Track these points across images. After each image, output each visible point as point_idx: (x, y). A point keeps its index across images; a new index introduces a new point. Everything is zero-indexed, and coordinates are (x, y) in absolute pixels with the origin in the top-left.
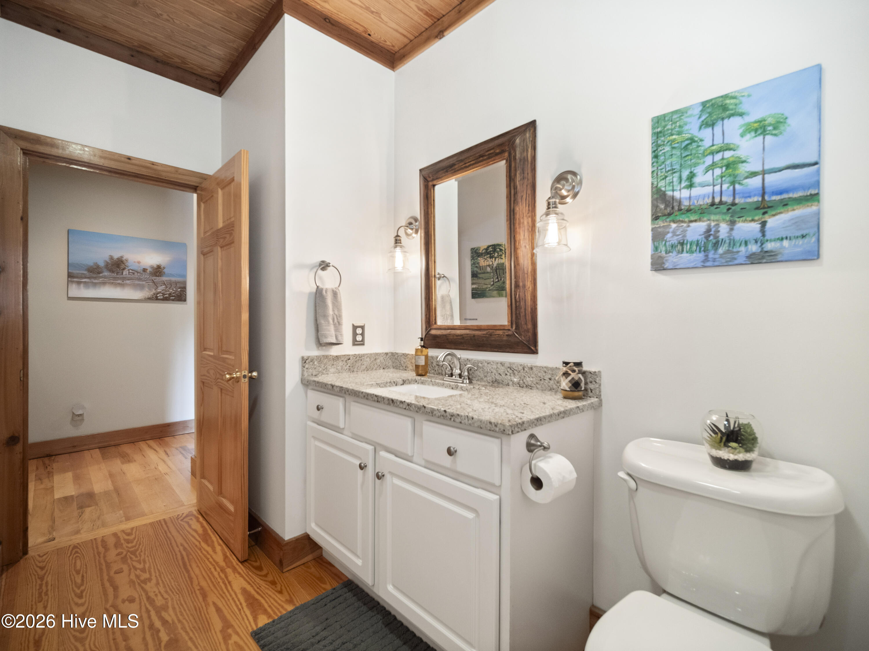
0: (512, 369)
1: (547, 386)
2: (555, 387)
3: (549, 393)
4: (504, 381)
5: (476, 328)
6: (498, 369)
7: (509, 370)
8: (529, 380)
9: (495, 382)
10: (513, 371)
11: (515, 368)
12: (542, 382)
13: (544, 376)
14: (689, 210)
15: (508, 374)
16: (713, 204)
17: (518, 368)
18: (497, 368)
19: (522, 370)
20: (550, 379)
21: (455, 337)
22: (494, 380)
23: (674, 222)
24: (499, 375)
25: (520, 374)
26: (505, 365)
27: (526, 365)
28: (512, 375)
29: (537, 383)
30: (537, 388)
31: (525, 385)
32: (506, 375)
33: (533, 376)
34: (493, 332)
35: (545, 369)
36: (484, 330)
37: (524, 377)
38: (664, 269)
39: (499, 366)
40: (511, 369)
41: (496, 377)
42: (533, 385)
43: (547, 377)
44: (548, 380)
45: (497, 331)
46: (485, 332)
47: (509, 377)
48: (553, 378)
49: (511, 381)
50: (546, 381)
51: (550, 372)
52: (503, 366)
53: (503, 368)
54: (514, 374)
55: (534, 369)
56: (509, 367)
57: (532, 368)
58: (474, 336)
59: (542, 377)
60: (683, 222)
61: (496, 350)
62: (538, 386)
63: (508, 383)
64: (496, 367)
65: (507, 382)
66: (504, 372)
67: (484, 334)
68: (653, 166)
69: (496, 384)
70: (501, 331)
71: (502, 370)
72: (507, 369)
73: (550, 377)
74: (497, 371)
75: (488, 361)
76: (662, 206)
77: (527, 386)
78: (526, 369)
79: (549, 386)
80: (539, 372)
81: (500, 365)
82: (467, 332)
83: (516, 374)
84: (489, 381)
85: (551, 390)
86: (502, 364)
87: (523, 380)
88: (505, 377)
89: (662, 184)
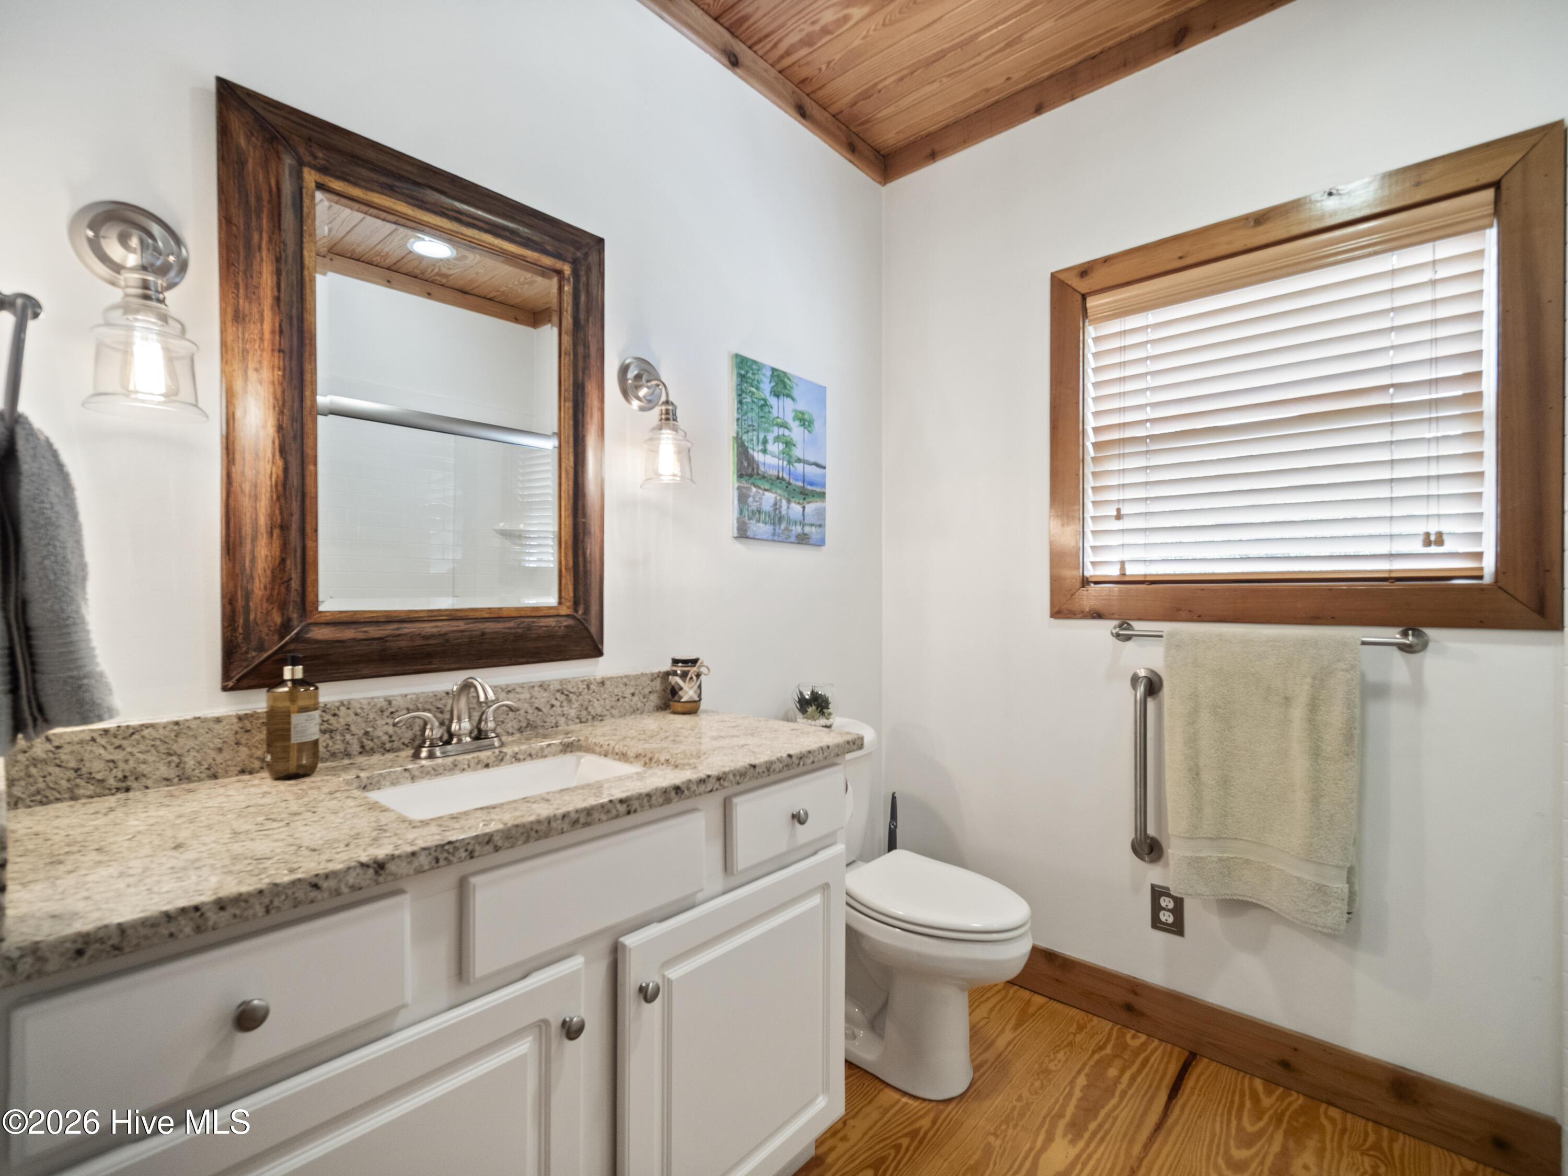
0: (564, 692)
1: (627, 707)
2: (640, 705)
3: (633, 716)
4: (548, 720)
5: (487, 616)
6: (533, 700)
7: (558, 695)
8: (597, 708)
9: (527, 727)
10: (567, 695)
11: (572, 690)
12: (619, 704)
13: (623, 692)
14: (764, 477)
15: (557, 704)
16: (778, 478)
17: (578, 688)
18: (531, 698)
19: (586, 691)
20: (633, 695)
21: (419, 642)
22: (524, 725)
23: (756, 486)
24: (536, 712)
25: (581, 698)
26: (551, 687)
27: (592, 678)
28: (565, 704)
29: (612, 707)
30: (612, 716)
31: (590, 717)
32: (552, 706)
33: (605, 696)
34: (533, 622)
35: (625, 680)
36: (511, 618)
37: (590, 701)
38: (747, 538)
39: (535, 693)
40: (562, 693)
41: (529, 717)
42: (605, 713)
43: (628, 693)
44: (630, 696)
45: (543, 620)
46: (511, 624)
47: (559, 710)
48: (637, 692)
49: (563, 715)
50: (627, 700)
51: (633, 683)
52: (545, 690)
53: (545, 694)
54: (570, 701)
55: (608, 683)
56: (558, 691)
57: (603, 683)
58: (483, 634)
59: (620, 694)
60: (760, 488)
61: (524, 660)
62: (614, 712)
63: (556, 723)
64: (528, 696)
65: (554, 721)
66: (548, 702)
67: (510, 628)
68: (738, 413)
69: (528, 733)
70: (552, 619)
71: (542, 699)
72: (554, 695)
73: (632, 690)
74: (531, 704)
75: (508, 685)
76: (746, 464)
77: (593, 718)
78: (592, 687)
79: (631, 707)
80: (617, 687)
81: (540, 689)
82: (461, 625)
83: (573, 700)
84: (510, 730)
85: (634, 712)
86: (543, 686)
87: (587, 709)
88: (551, 712)
89: (745, 437)
